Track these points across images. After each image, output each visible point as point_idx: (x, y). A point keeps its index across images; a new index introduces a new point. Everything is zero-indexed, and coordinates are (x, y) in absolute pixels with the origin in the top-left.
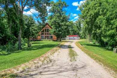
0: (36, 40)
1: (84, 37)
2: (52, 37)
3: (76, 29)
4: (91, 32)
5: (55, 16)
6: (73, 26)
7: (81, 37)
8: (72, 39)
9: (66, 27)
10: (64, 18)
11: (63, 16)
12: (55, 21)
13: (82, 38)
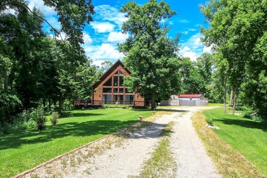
0: (91, 106)
1: (220, 98)
2: (132, 97)
3: (197, 78)
4: (239, 86)
5: (138, 40)
6: (191, 71)
7: (212, 98)
8: (186, 104)
9: (167, 70)
10: (162, 46)
11: (158, 40)
12: (138, 55)
13: (215, 102)
